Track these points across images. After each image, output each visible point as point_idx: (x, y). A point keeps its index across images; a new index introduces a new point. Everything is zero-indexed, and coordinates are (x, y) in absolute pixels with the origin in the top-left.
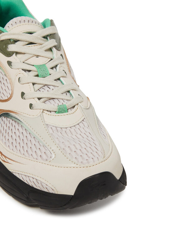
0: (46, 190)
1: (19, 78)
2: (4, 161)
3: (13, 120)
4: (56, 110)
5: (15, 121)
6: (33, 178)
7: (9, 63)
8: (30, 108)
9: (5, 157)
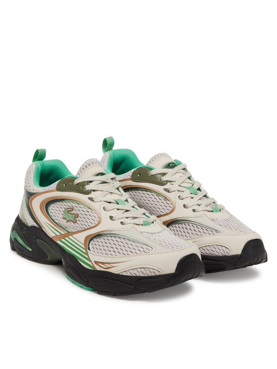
0: (153, 274)
1: (104, 208)
2: (109, 268)
3: (111, 237)
4: (142, 224)
5: (118, 237)
6: (141, 268)
7: (91, 199)
8: (122, 224)
9: (109, 263)
